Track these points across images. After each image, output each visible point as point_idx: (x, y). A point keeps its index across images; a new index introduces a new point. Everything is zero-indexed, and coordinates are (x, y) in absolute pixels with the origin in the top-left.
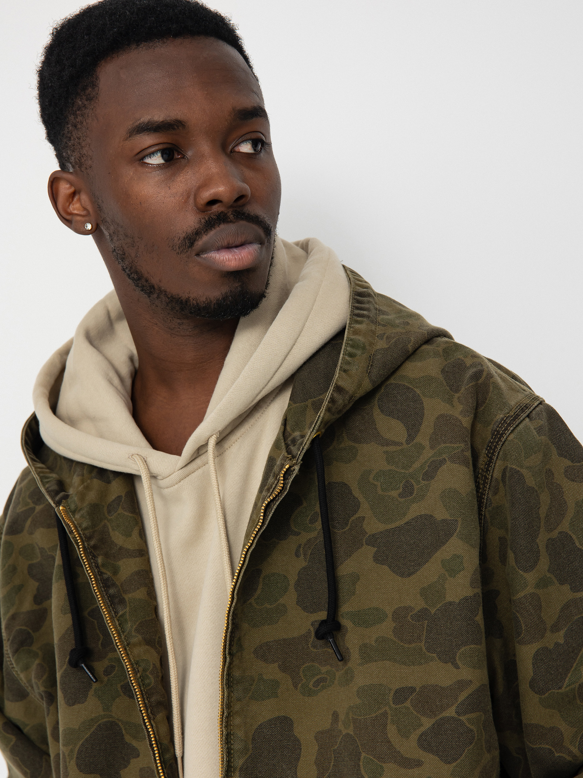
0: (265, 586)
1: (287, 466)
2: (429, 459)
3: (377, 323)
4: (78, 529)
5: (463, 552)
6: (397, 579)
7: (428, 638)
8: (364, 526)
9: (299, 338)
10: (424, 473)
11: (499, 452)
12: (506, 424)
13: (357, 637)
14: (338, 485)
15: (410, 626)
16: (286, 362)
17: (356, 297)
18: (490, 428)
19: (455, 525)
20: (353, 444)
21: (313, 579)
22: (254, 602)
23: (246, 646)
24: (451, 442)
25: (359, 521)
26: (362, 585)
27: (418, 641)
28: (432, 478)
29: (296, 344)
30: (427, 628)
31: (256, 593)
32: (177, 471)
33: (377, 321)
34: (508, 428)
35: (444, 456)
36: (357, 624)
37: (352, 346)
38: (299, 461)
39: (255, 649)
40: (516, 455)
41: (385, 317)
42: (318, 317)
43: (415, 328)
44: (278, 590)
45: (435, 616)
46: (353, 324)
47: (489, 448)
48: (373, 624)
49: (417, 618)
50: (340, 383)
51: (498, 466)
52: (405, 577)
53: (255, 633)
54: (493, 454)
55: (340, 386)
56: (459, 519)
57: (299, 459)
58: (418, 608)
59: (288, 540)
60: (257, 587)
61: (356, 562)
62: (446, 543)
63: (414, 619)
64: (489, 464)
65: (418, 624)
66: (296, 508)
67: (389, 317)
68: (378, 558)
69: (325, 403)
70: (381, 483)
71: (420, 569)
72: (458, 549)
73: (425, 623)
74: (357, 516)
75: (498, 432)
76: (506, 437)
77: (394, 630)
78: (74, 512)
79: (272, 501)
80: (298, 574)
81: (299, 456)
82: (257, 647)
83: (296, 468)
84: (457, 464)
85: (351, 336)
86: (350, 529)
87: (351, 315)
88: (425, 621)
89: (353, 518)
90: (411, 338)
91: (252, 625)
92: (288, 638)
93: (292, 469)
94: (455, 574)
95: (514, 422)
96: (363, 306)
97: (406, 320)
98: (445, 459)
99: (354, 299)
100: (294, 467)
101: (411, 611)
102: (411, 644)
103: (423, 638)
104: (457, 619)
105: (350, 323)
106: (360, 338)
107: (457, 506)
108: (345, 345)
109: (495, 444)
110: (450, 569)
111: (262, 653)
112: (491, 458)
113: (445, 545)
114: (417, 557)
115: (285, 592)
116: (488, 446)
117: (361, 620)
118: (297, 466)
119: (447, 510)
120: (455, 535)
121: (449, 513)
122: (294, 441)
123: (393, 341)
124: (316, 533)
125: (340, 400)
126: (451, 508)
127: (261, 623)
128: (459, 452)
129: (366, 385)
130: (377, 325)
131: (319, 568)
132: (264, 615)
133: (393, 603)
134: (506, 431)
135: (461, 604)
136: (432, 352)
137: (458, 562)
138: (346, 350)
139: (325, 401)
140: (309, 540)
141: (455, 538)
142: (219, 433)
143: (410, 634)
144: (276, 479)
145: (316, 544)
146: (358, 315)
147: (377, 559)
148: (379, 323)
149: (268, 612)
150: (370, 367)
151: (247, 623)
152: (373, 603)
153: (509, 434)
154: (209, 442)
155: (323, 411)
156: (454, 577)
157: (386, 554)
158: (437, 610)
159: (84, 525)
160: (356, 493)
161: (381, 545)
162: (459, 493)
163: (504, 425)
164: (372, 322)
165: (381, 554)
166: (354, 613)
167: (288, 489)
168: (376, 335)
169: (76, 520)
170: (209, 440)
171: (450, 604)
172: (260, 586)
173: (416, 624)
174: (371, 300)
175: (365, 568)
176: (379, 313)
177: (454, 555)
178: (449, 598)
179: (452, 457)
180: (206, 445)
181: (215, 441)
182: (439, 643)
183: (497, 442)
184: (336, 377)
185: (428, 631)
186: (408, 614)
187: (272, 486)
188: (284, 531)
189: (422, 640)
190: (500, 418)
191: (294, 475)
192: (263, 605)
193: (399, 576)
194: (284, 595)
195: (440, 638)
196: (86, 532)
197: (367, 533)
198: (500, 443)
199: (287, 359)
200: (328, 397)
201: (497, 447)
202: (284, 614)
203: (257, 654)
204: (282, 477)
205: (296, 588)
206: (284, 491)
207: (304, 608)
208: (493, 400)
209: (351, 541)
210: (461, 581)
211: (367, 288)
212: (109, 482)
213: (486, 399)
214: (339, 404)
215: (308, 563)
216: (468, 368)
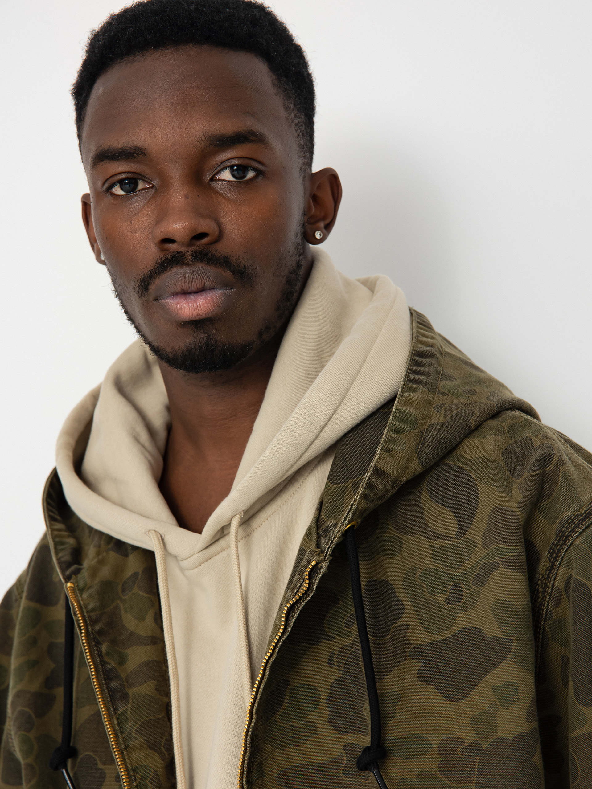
0: (292, 700)
1: (313, 563)
2: (481, 560)
3: (436, 390)
4: (83, 610)
5: (518, 678)
6: (445, 703)
7: (480, 778)
8: (409, 635)
9: (340, 407)
10: (475, 576)
11: (563, 557)
12: (574, 524)
13: (395, 770)
14: (380, 584)
15: (460, 762)
16: (323, 434)
17: (416, 358)
18: (555, 526)
19: (508, 645)
20: (398, 535)
21: (347, 694)
22: (279, 718)
23: (267, 771)
24: (505, 543)
25: (402, 629)
26: (404, 707)
27: (467, 781)
28: (484, 584)
29: (336, 413)
30: (478, 765)
31: (281, 708)
32: (197, 553)
33: (437, 388)
34: (576, 529)
35: (497, 559)
36: (396, 754)
37: (401, 420)
38: (328, 557)
39: (278, 775)
40: (582, 563)
41: (448, 383)
42: (365, 382)
43: (482, 398)
44: (307, 705)
45: (487, 752)
46: (406, 392)
47: (552, 551)
48: (415, 756)
49: (467, 753)
50: (380, 466)
51: (561, 574)
52: (455, 702)
53: (279, 755)
54: (555, 559)
55: (380, 469)
56: (514, 639)
57: (327, 555)
58: (468, 742)
59: (321, 646)
60: (283, 700)
61: (398, 678)
62: (498, 666)
63: (464, 754)
64: (550, 571)
65: (469, 760)
66: (331, 607)
67: (453, 383)
68: (423, 675)
69: (361, 489)
70: (427, 584)
71: (469, 693)
72: (512, 674)
73: (477, 760)
74: (400, 622)
75: (564, 533)
76: (572, 540)
77: (440, 765)
78: (81, 591)
79: (294, 604)
80: (331, 687)
81: (327, 552)
82: (280, 773)
83: (324, 565)
84: (513, 570)
85: (402, 407)
86: (391, 638)
87: (405, 380)
88: (476, 757)
89: (396, 625)
90: (475, 410)
91: (275, 746)
92: (317, 763)
93: (319, 566)
94: (508, 705)
95: (583, 522)
96: (421, 369)
97: (474, 388)
98: (498, 564)
99: (412, 360)
100: (321, 564)
101: (460, 744)
102: (459, 783)
103: (474, 778)
104: (511, 759)
105: (402, 390)
106: (411, 410)
107: (511, 622)
108: (392, 419)
109: (559, 548)
110: (502, 698)
111: (286, 780)
112: (553, 564)
113: (496, 668)
114: (466, 678)
115: (316, 707)
116: (551, 549)
117: (401, 750)
118: (325, 563)
119: (500, 626)
120: (509, 657)
121: (501, 630)
122: (327, 531)
123: (453, 413)
124: (352, 639)
125: (380, 486)
126: (504, 624)
127: (286, 744)
128: (515, 555)
129: (414, 467)
130: (436, 393)
131: (353, 682)
132: (290, 734)
133: (440, 732)
134: (573, 534)
135: (515, 742)
136: (495, 428)
137: (512, 690)
138: (392, 425)
139: (360, 487)
140: (343, 647)
141: (509, 661)
142: (244, 513)
143: (459, 772)
144: (301, 577)
145: (352, 652)
146: (414, 381)
147: (421, 676)
148: (439, 390)
149: (294, 731)
150: (420, 446)
151: (270, 744)
152: (416, 729)
153: (576, 537)
154: (232, 523)
155: (357, 498)
156: (507, 708)
157: (432, 671)
158: (489, 745)
159: (91, 606)
160: (401, 594)
161: (428, 659)
162: (515, 606)
163: (572, 526)
164: (430, 390)
165: (427, 671)
166: (393, 741)
167: (315, 589)
168: (433, 406)
169: (82, 600)
170: (232, 520)
171: (502, 740)
172: (287, 700)
173: (466, 760)
174: (434, 361)
175: (407, 686)
176: (441, 378)
177: (507, 681)
178: (501, 733)
179: (506, 561)
180: (229, 525)
181: (238, 522)
182: (492, 785)
183: (562, 546)
184: (376, 458)
185: (480, 770)
186: (457, 747)
187: (297, 585)
188: (316, 634)
189: (473, 779)
190: (567, 517)
191: (322, 573)
192: (289, 722)
193: (448, 699)
194: (314, 710)
195: (493, 779)
196: (92, 614)
197: (411, 644)
198: (565, 547)
199: (324, 430)
200: (364, 482)
201: (560, 551)
202: (314, 733)
203: (281, 780)
204: (307, 575)
205: (328, 704)
206: (310, 592)
207: (336, 728)
208: (561, 493)
209: (393, 653)
210: (515, 714)
211: (432, 346)
212: (126, 555)
213: (554, 491)
214: (379, 490)
215: (342, 675)
216: (536, 449)
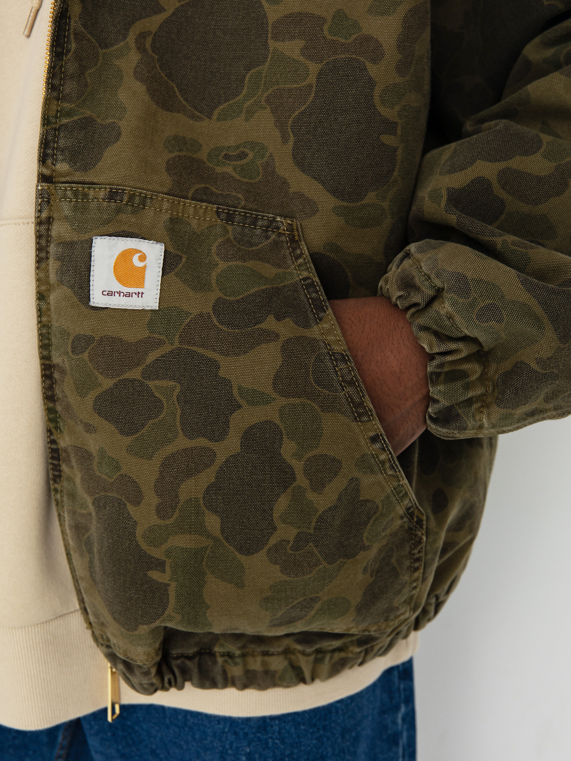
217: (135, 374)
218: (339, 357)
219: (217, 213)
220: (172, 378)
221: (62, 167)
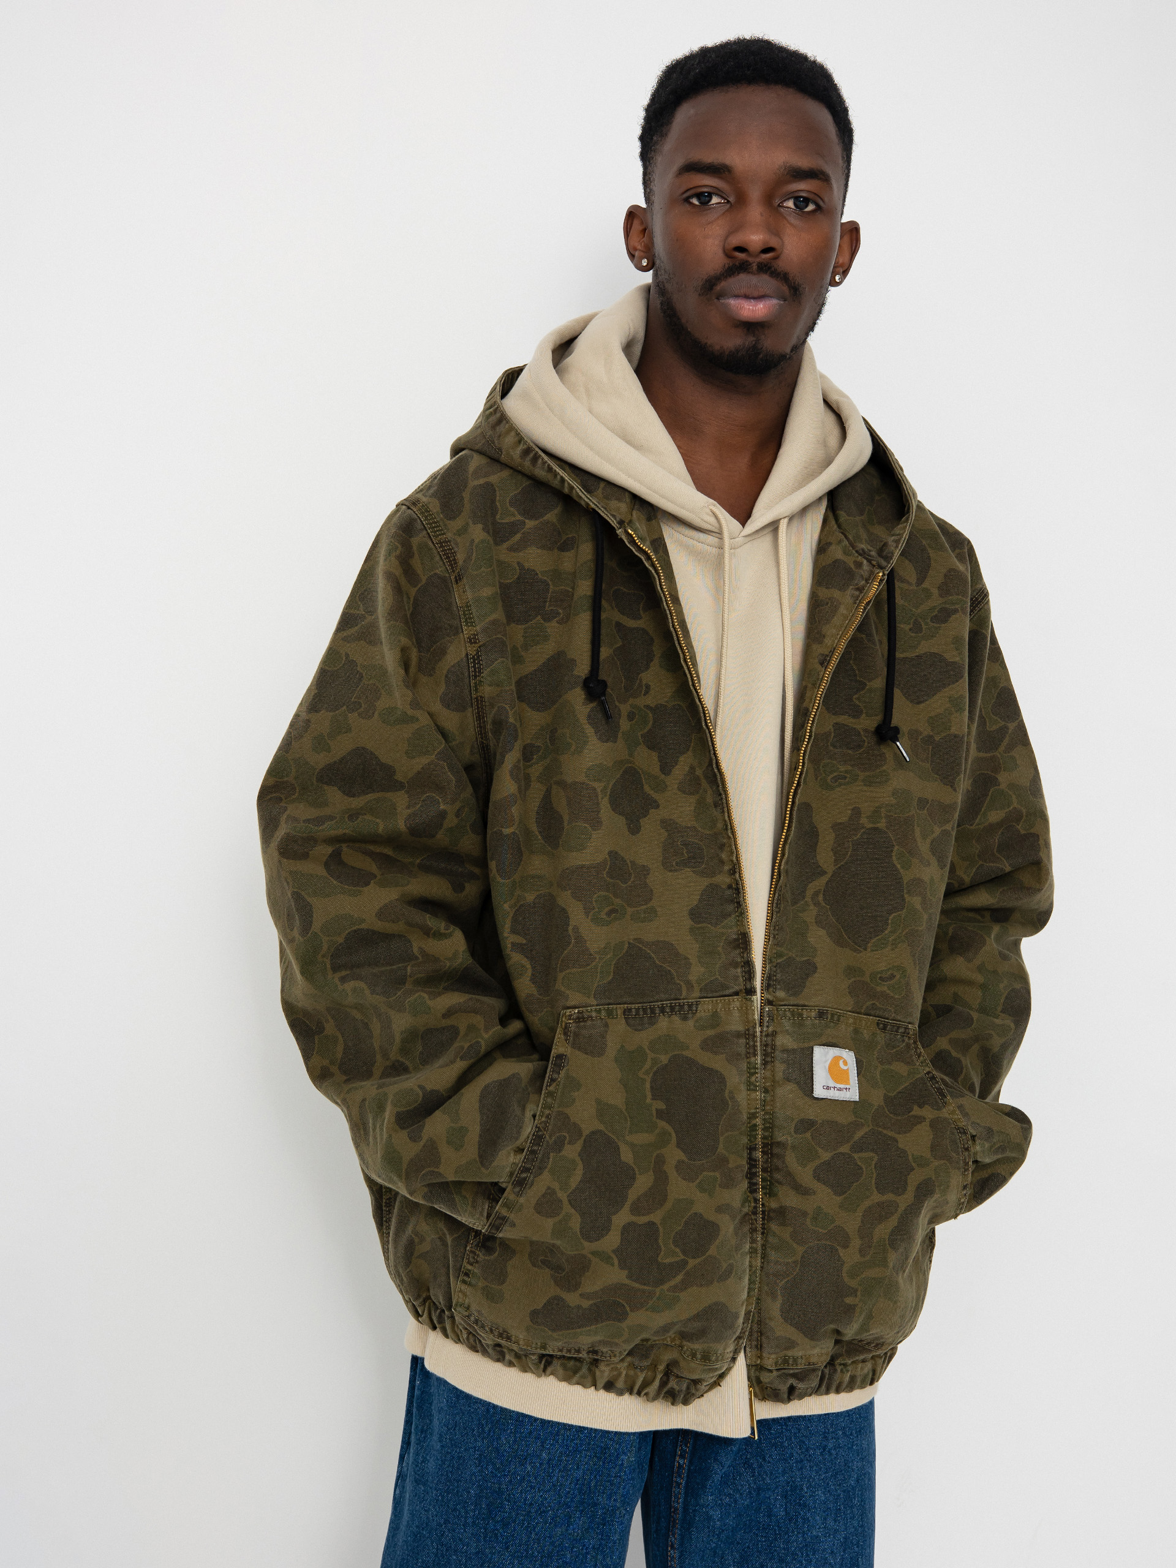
2: (939, 605)
6: (908, 704)
7: (932, 760)
10: (933, 616)
24: (963, 596)
27: (925, 761)
28: (943, 622)
30: (931, 752)
35: (957, 606)
45: (939, 743)
52: (915, 704)
58: (925, 734)
62: (956, 683)
63: (923, 742)
71: (928, 700)
73: (930, 748)
94: (961, 711)
98: (957, 609)
101: (920, 735)
110: (957, 706)
119: (959, 654)
120: (964, 678)
121: (960, 657)
141: (964, 681)
144: (867, 582)
156: (960, 714)
173: (924, 747)
177: (961, 695)
185: (932, 755)
187: (863, 588)
189: (928, 761)
193: (910, 702)
195: (942, 763)
204: (876, 582)
217: (845, 1149)
218: (962, 1131)
219: (878, 1024)
220: (872, 1150)
221: (781, 994)
